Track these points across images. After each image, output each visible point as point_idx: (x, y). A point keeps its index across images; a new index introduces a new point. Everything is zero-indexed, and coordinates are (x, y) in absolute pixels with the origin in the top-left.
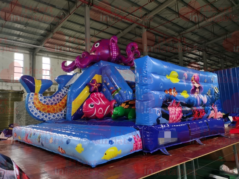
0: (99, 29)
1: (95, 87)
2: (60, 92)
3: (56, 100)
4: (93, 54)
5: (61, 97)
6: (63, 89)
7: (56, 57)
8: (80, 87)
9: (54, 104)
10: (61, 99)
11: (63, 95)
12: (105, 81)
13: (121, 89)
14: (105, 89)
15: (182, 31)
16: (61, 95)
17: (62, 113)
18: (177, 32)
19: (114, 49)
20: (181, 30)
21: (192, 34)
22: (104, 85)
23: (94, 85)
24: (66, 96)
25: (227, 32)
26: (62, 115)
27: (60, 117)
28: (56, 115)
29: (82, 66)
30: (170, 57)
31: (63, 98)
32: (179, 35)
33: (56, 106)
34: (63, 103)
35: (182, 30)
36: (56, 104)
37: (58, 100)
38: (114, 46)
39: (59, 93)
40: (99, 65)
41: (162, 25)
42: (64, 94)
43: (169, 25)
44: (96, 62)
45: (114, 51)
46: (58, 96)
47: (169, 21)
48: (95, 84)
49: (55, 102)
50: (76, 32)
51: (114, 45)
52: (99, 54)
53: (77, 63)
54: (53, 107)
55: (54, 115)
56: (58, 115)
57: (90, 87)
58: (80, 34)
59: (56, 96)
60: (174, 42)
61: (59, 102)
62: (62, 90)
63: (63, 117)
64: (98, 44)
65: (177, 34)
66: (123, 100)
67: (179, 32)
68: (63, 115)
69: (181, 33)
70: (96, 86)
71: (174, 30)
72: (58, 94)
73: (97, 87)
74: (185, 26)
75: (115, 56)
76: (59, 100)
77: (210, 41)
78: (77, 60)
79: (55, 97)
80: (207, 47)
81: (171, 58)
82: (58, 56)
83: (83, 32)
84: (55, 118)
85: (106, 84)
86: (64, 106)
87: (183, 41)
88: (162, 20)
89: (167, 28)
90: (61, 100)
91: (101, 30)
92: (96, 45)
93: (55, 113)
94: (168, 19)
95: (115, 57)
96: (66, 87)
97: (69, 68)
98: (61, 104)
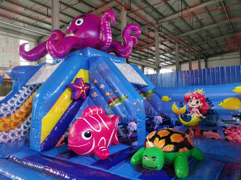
0: (66, 3)
1: (82, 91)
2: (16, 95)
3: (9, 108)
4: (72, 35)
5: (18, 103)
6: (22, 89)
7: (5, 33)
8: (55, 92)
9: (5, 116)
10: (18, 106)
11: (22, 99)
12: (96, 81)
13: (127, 97)
14: (95, 93)
15: (161, 19)
16: (18, 100)
17: (19, 130)
18: (155, 19)
19: (108, 31)
20: (159, 18)
21: (170, 23)
22: (93, 88)
23: (81, 88)
24: (27, 100)
25: (202, 25)
26: (19, 133)
27: (16, 138)
28: (9, 135)
29: (59, 54)
30: (141, 46)
31: (22, 104)
32: (157, 23)
33: (9, 120)
34: (21, 113)
35: (161, 17)
36: (9, 116)
37: (12, 108)
38: (109, 27)
39: (15, 97)
40: (85, 54)
41: (142, 9)
42: (23, 97)
43: (149, 10)
44: (78, 49)
45: (108, 34)
46: (12, 102)
47: (150, 5)
48: (82, 86)
49: (8, 113)
50: (35, 3)
51: (108, 25)
52: (82, 36)
53: (51, 49)
54: (3, 121)
55: (6, 134)
56: (13, 135)
57: (74, 90)
58: (41, 6)
59: (8, 102)
60: (149, 30)
61: (14, 112)
62: (20, 91)
63: (22, 137)
64: (82, 21)
65: (154, 22)
66: (131, 115)
67: (157, 20)
68: (22, 132)
69: (159, 21)
70: (83, 89)
71: (152, 17)
72: (13, 99)
73: (84, 91)
74: (165, 14)
75: (109, 42)
76: (15, 108)
77: (184, 33)
78: (51, 43)
79: (6, 103)
80: (179, 39)
81: (143, 47)
82: (8, 32)
83: (44, 4)
84: (8, 139)
85: (97, 86)
86: (24, 118)
87: (161, 30)
88: (143, 3)
89: (147, 13)
90: (18, 108)
91: (68, 4)
92: (79, 22)
93: (7, 132)
94: (150, 3)
95: (110, 44)
96: (27, 87)
97: (33, 55)
98: (17, 115)
